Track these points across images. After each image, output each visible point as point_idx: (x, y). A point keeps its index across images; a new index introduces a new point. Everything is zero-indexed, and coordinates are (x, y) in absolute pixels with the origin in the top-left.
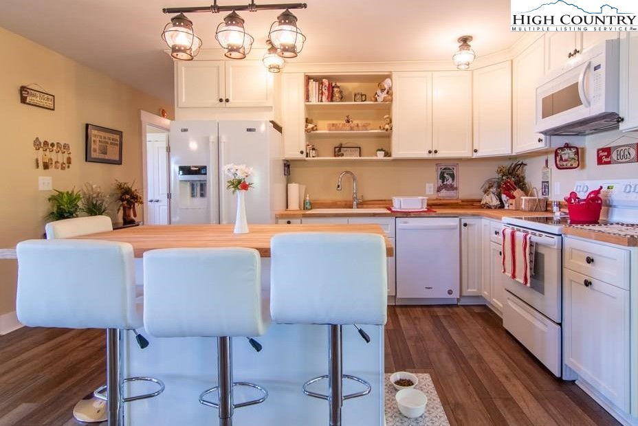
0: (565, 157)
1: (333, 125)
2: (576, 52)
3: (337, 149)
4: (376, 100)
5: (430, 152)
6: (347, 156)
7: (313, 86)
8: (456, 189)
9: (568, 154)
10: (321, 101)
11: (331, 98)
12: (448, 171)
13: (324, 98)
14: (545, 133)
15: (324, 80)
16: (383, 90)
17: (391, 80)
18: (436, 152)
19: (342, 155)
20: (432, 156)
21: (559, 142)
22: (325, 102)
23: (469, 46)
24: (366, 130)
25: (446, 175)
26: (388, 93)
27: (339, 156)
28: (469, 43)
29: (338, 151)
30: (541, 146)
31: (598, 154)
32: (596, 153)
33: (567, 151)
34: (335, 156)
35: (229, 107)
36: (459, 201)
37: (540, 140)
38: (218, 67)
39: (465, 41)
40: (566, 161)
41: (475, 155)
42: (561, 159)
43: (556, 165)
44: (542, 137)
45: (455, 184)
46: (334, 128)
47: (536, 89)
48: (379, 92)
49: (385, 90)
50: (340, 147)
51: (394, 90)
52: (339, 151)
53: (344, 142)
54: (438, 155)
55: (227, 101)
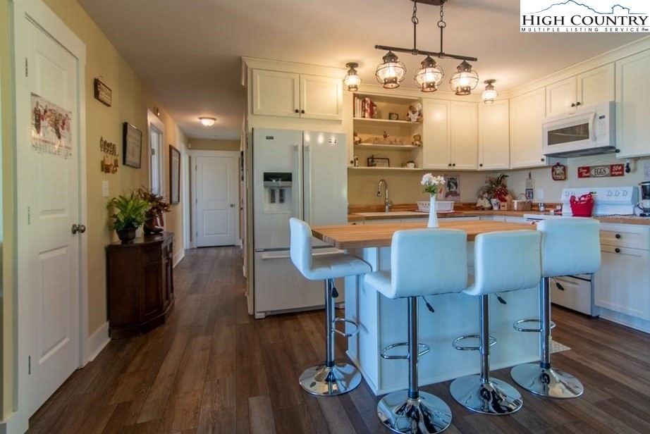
0: (558, 172)
1: (376, 139)
2: (578, 104)
3: (370, 160)
4: (410, 120)
5: (450, 165)
6: (379, 166)
7: (358, 102)
8: (459, 195)
9: (559, 170)
10: (364, 117)
11: (372, 115)
12: (453, 181)
13: (367, 115)
14: (547, 155)
15: (367, 99)
16: (414, 112)
17: (422, 104)
18: (454, 165)
19: (375, 165)
20: (451, 168)
21: (554, 161)
22: (367, 118)
23: (493, 87)
24: (403, 145)
25: (451, 184)
26: (419, 115)
27: (372, 166)
28: (493, 84)
29: (371, 161)
30: (544, 164)
31: (579, 171)
32: (577, 171)
33: (559, 168)
34: (368, 166)
35: (305, 119)
36: (461, 205)
37: (543, 160)
38: (293, 80)
39: (490, 83)
40: (558, 174)
41: (480, 169)
42: (556, 174)
43: (553, 178)
44: (545, 157)
45: (458, 191)
46: (376, 142)
47: (543, 124)
48: (410, 113)
49: (416, 112)
50: (373, 158)
51: (424, 113)
52: (373, 161)
53: (376, 154)
54: (455, 168)
55: (303, 112)
